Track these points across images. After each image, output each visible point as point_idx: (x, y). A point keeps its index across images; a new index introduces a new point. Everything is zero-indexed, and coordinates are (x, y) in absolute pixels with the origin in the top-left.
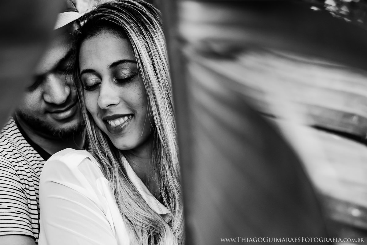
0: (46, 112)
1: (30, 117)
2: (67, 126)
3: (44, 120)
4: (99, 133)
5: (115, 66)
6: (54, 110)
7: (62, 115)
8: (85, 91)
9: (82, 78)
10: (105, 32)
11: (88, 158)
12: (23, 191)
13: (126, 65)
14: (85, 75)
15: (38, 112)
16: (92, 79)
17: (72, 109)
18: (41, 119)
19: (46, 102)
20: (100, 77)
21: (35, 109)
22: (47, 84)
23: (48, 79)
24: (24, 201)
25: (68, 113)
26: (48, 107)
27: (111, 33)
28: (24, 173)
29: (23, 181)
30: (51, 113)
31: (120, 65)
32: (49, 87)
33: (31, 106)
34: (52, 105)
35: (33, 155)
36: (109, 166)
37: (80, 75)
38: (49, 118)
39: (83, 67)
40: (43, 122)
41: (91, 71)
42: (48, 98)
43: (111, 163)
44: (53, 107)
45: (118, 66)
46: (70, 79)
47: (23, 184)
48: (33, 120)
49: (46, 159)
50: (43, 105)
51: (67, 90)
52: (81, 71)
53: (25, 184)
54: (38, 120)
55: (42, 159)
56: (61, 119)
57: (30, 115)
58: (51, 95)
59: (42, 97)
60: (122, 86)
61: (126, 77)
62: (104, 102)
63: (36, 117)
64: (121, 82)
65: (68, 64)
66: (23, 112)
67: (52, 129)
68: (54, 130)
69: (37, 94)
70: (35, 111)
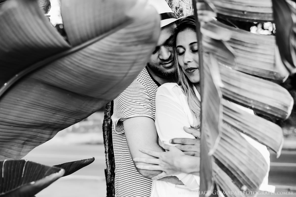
0: (160, 64)
1: (153, 66)
2: (169, 71)
3: (159, 68)
4: (183, 75)
5: (191, 44)
6: (164, 63)
7: (167, 65)
8: (178, 55)
9: (177, 49)
10: (188, 29)
11: (177, 86)
12: (150, 100)
13: (196, 44)
14: (178, 48)
15: (156, 64)
16: (181, 50)
17: (172, 62)
18: (158, 67)
19: (160, 59)
20: (185, 49)
21: (155, 62)
22: (161, 51)
23: (161, 48)
24: (150, 104)
25: (170, 64)
26: (161, 62)
27: (191, 30)
28: (150, 92)
29: (150, 96)
30: (162, 64)
31: (194, 44)
32: (162, 52)
33: (153, 61)
34: (163, 60)
35: (155, 86)
36: (186, 89)
37: (176, 48)
38: (161, 67)
39: (178, 44)
40: (159, 69)
41: (181, 46)
42: (161, 57)
43: (187, 88)
44: (163, 61)
45: (193, 44)
46: (171, 49)
47: (150, 97)
48: (154, 67)
49: (159, 86)
50: (159, 61)
51: (170, 54)
52: (177, 46)
53: (151, 97)
54: (157, 68)
55: (157, 86)
56: (167, 67)
57: (153, 65)
58: (162, 56)
59: (159, 57)
60: (194, 54)
61: (196, 50)
62: (186, 60)
63: (156, 66)
64: (194, 51)
65: (171, 42)
66: (150, 64)
67: (163, 72)
68: (164, 73)
69: (156, 55)
70: (155, 63)
